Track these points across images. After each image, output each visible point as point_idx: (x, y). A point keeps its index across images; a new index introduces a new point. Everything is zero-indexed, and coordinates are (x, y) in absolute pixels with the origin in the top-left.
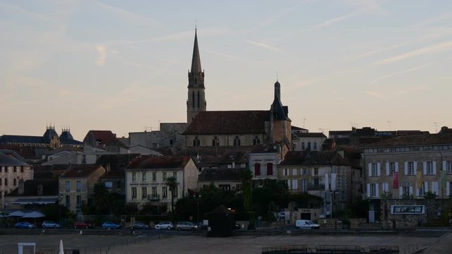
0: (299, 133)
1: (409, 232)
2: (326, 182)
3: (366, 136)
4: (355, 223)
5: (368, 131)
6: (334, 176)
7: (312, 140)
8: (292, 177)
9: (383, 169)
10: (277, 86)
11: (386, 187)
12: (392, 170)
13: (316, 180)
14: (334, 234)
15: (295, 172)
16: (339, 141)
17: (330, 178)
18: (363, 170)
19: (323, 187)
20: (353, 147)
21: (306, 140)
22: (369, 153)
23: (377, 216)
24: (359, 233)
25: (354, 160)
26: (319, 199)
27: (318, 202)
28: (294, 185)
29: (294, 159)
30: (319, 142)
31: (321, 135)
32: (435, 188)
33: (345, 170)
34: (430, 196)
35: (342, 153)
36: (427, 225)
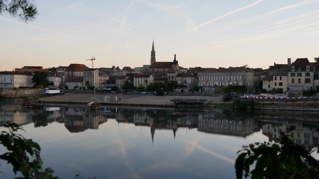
0: (181, 68)
1: (210, 95)
2: (188, 81)
3: (199, 69)
4: (195, 93)
5: (199, 68)
6: (190, 80)
7: (184, 70)
8: (179, 80)
9: (203, 78)
10: (175, 55)
11: (204, 83)
12: (206, 78)
13: (185, 81)
14: (190, 95)
15: (179, 79)
16: (191, 70)
17: (189, 80)
18: (198, 78)
19: (187, 83)
20: (195, 72)
21: (183, 70)
22: (200, 74)
23: (201, 91)
24: (196, 95)
25: (196, 76)
26: (186, 86)
27: (186, 87)
28: (179, 82)
29: (179, 75)
30: (186, 71)
31: (187, 69)
32: (217, 83)
33: (193, 78)
34: (216, 86)
35: (192, 74)
36: (215, 93)
